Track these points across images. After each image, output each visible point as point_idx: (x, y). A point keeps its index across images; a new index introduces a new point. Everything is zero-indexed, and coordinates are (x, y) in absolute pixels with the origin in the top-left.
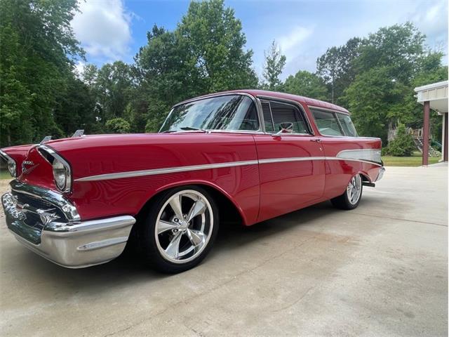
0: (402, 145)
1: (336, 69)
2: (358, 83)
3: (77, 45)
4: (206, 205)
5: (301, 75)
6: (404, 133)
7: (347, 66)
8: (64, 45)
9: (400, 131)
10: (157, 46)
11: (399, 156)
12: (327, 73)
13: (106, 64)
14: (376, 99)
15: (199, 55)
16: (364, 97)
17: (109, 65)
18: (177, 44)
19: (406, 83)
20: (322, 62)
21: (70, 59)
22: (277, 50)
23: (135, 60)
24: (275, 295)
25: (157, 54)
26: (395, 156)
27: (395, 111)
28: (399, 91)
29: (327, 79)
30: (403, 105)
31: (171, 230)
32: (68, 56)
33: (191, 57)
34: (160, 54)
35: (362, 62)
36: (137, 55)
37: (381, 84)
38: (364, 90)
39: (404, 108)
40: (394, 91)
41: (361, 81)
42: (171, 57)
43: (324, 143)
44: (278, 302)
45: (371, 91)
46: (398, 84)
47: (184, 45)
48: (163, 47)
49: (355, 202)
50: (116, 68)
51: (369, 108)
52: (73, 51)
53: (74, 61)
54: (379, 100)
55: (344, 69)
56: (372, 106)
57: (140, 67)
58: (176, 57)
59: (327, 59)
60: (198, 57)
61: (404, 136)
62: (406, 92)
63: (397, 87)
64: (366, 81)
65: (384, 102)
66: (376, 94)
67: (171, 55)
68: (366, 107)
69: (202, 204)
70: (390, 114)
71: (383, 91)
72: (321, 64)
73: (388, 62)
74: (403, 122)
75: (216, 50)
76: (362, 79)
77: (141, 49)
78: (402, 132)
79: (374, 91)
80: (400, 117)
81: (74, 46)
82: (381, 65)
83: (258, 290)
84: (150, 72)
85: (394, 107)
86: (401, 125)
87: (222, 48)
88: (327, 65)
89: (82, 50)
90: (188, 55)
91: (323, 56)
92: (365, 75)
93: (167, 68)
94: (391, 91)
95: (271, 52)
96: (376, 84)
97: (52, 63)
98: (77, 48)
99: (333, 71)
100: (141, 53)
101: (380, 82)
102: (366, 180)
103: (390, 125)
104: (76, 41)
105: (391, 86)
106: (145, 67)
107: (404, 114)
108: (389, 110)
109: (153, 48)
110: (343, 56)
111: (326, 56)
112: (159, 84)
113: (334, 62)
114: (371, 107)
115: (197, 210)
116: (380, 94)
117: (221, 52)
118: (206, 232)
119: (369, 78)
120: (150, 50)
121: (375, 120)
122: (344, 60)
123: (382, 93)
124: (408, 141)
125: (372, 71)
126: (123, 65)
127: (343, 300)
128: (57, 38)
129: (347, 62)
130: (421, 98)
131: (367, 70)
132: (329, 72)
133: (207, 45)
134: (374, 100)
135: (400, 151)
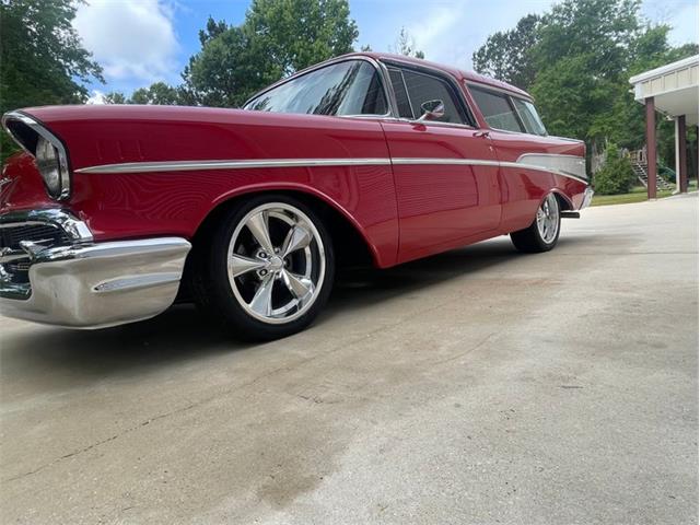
0: (613, 177)
1: (504, 67)
2: (540, 85)
3: (88, 59)
4: (311, 232)
6: (616, 157)
7: (521, 61)
8: (66, 61)
9: (609, 155)
10: (218, 52)
11: (610, 194)
12: (490, 75)
13: (138, 90)
14: (570, 109)
15: (286, 61)
16: (551, 106)
17: (143, 91)
18: (249, 46)
19: (614, 80)
20: (481, 58)
21: (80, 84)
22: (409, 44)
23: (184, 78)
24: (435, 347)
25: (218, 65)
26: (604, 194)
27: (599, 124)
28: (605, 93)
30: (613, 114)
31: (255, 271)
32: (75, 79)
33: (274, 66)
34: (222, 63)
35: (545, 50)
36: (187, 68)
37: (576, 84)
38: (551, 95)
39: (613, 119)
40: (597, 93)
41: (544, 82)
42: (241, 67)
44: (440, 353)
45: (560, 97)
46: (602, 82)
47: (261, 47)
48: (226, 52)
49: (549, 241)
50: (155, 95)
51: (560, 125)
52: (82, 68)
53: (86, 86)
54: (574, 109)
55: (516, 66)
56: (565, 119)
57: (194, 90)
58: (249, 67)
59: (489, 52)
60: (284, 64)
61: (617, 162)
62: (615, 92)
63: (601, 88)
64: (552, 81)
65: (583, 112)
66: (570, 100)
67: (241, 63)
68: (554, 123)
70: (593, 130)
71: (580, 95)
72: (480, 62)
73: (585, 48)
74: (612, 141)
75: (311, 50)
76: (545, 78)
77: (192, 60)
78: (612, 156)
79: (565, 95)
80: (609, 133)
81: (82, 61)
82: (573, 54)
83: (407, 344)
84: (210, 95)
85: (599, 118)
86: (610, 146)
87: (321, 47)
88: (490, 62)
89: (95, 66)
90: (268, 63)
91: (483, 49)
92: (549, 71)
93: (236, 87)
94: (592, 93)
95: (401, 47)
96: (567, 84)
97: (49, 91)
98: (88, 64)
99: (499, 72)
100: (192, 66)
101: (575, 80)
102: (565, 208)
103: (594, 148)
104: (84, 52)
105: (590, 86)
106: (201, 88)
107: (615, 128)
108: (591, 124)
109: (211, 56)
110: (514, 45)
111: (487, 49)
113: (500, 58)
114: (563, 122)
116: (575, 100)
117: (320, 52)
118: (315, 278)
119: (557, 75)
120: (207, 59)
122: (516, 52)
123: (579, 98)
124: (622, 170)
125: (560, 64)
126: (166, 88)
127: (547, 341)
128: (53, 50)
129: (520, 55)
130: (640, 94)
132: (494, 74)
133: (297, 44)
134: (566, 110)
135: (611, 187)
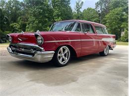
0: (126, 38)
2: (111, 14)
5: (89, 9)
7: (107, 6)
9: (125, 32)
12: (99, 9)
16: (113, 19)
27: (124, 25)
28: (126, 17)
29: (99, 11)
31: (60, 56)
35: (113, 5)
38: (113, 16)
40: (124, 17)
43: (98, 36)
45: (115, 17)
49: (106, 54)
51: (114, 23)
54: (118, 20)
55: (106, 8)
56: (116, 22)
61: (127, 34)
64: (114, 13)
65: (120, 21)
66: (117, 18)
69: (67, 50)
70: (122, 26)
72: (97, 5)
73: (122, 6)
74: (126, 29)
76: (112, 12)
82: (120, 7)
85: (124, 23)
88: (99, 6)
91: (98, 2)
92: (113, 10)
96: (117, 14)
99: (101, 8)
101: (119, 13)
102: (110, 48)
103: (122, 30)
105: (123, 15)
106: (27, 3)
108: (122, 24)
112: (33, 10)
113: (102, 5)
115: (66, 51)
121: (116, 28)
122: (106, 4)
123: (119, 18)
131: (114, 8)
134: (116, 20)
